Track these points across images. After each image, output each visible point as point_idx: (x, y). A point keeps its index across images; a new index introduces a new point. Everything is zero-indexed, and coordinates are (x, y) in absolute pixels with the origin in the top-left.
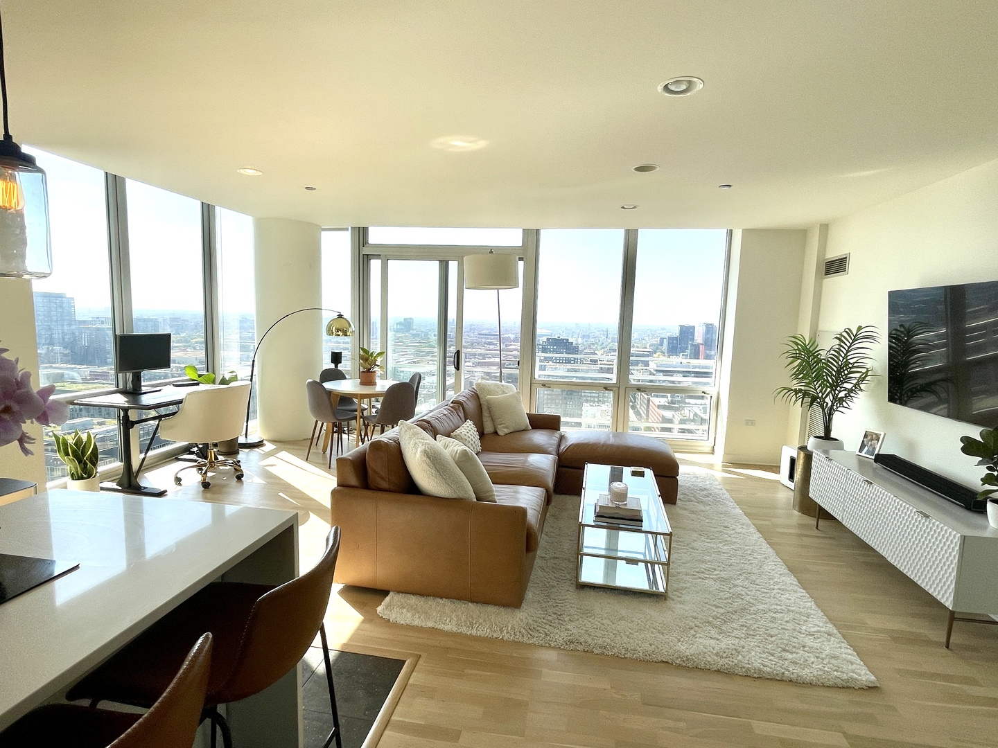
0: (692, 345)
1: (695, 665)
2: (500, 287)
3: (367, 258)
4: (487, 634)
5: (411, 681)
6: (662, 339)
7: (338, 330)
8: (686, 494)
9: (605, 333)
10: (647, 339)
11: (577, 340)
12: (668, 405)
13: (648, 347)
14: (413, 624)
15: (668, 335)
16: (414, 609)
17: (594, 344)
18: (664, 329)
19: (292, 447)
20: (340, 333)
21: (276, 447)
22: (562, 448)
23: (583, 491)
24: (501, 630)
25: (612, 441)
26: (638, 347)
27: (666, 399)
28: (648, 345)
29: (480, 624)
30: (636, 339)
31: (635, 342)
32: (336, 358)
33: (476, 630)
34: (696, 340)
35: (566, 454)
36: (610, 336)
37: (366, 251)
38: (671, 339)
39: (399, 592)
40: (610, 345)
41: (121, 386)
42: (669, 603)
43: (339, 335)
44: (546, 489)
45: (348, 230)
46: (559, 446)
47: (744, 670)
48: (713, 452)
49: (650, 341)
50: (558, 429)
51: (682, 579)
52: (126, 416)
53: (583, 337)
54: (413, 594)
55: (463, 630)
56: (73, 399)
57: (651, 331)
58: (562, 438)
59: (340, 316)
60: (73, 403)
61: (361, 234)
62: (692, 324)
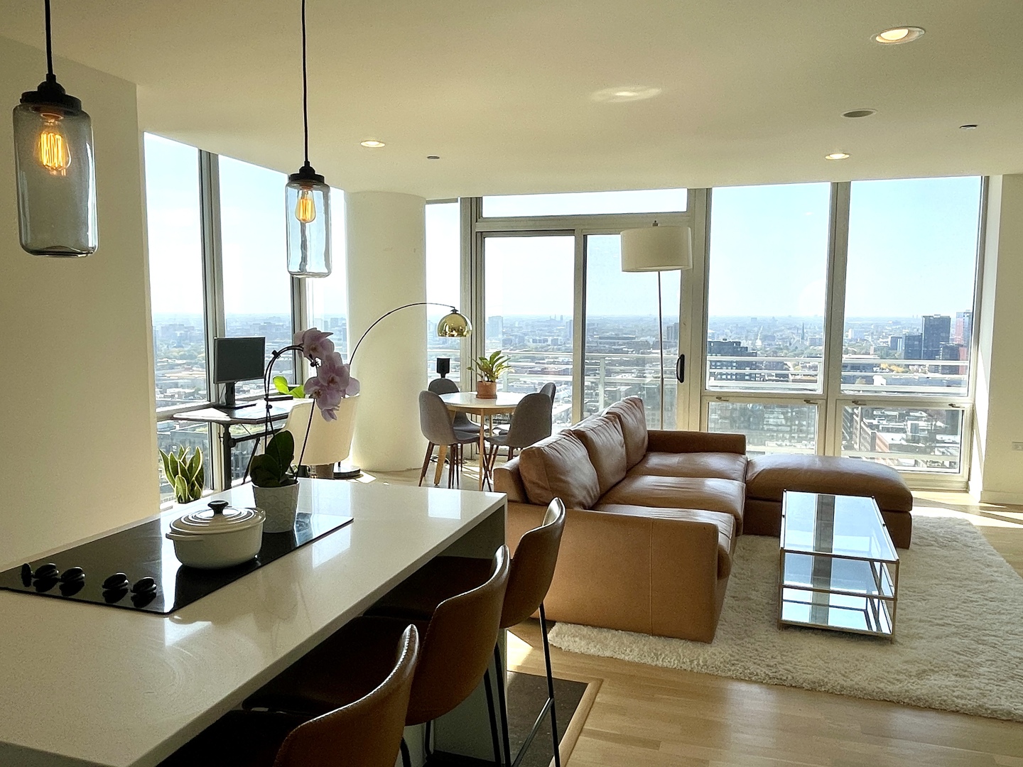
0: (945, 347)
1: (927, 704)
2: (661, 268)
3: (482, 235)
4: (676, 665)
5: (598, 700)
6: (895, 340)
7: (452, 329)
8: (923, 538)
9: (800, 331)
10: (870, 339)
11: (753, 344)
12: (904, 443)
13: (872, 352)
14: (589, 652)
15: (905, 331)
16: (590, 639)
17: (781, 349)
18: (896, 323)
19: (395, 478)
20: (454, 333)
21: (375, 478)
22: (749, 475)
23: (783, 519)
24: (691, 662)
25: (818, 465)
26: (855, 353)
27: (904, 436)
28: (872, 348)
29: (667, 655)
30: (851, 341)
31: (849, 346)
32: (443, 366)
33: (662, 661)
34: (953, 340)
35: (756, 480)
36: (808, 336)
37: (479, 227)
38: (909, 338)
39: (566, 622)
40: (808, 351)
41: (213, 400)
42: (895, 647)
43: (453, 336)
44: (735, 516)
45: (457, 202)
46: (746, 472)
47: (989, 712)
48: (966, 489)
49: (873, 343)
50: (743, 453)
51: (915, 626)
52: (227, 434)
53: (764, 338)
54: (584, 625)
55: (648, 661)
56: (171, 413)
57: (877, 326)
58: (749, 464)
59: (455, 311)
60: (172, 418)
61: (472, 208)
62: (944, 314)
